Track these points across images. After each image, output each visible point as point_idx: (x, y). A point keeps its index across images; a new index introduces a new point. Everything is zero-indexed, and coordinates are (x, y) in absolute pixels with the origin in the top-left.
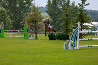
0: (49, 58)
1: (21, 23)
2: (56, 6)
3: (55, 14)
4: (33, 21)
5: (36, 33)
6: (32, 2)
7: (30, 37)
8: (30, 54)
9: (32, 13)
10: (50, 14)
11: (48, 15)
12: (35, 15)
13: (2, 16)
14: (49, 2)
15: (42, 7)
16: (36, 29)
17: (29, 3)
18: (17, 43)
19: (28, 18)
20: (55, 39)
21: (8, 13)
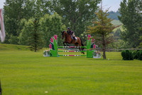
0: (124, 87)
1: (82, 35)
2: (133, 10)
3: (131, 22)
4: (99, 32)
5: (104, 51)
6: (98, 5)
7: (95, 55)
8: (96, 81)
9: (98, 21)
10: (124, 22)
11: (121, 23)
12: (103, 23)
13: (56, 25)
14: (122, 5)
15: (112, 12)
16: (104, 45)
17: (94, 6)
18: (77, 65)
19: (92, 27)
20: (132, 59)
21: (63, 21)
